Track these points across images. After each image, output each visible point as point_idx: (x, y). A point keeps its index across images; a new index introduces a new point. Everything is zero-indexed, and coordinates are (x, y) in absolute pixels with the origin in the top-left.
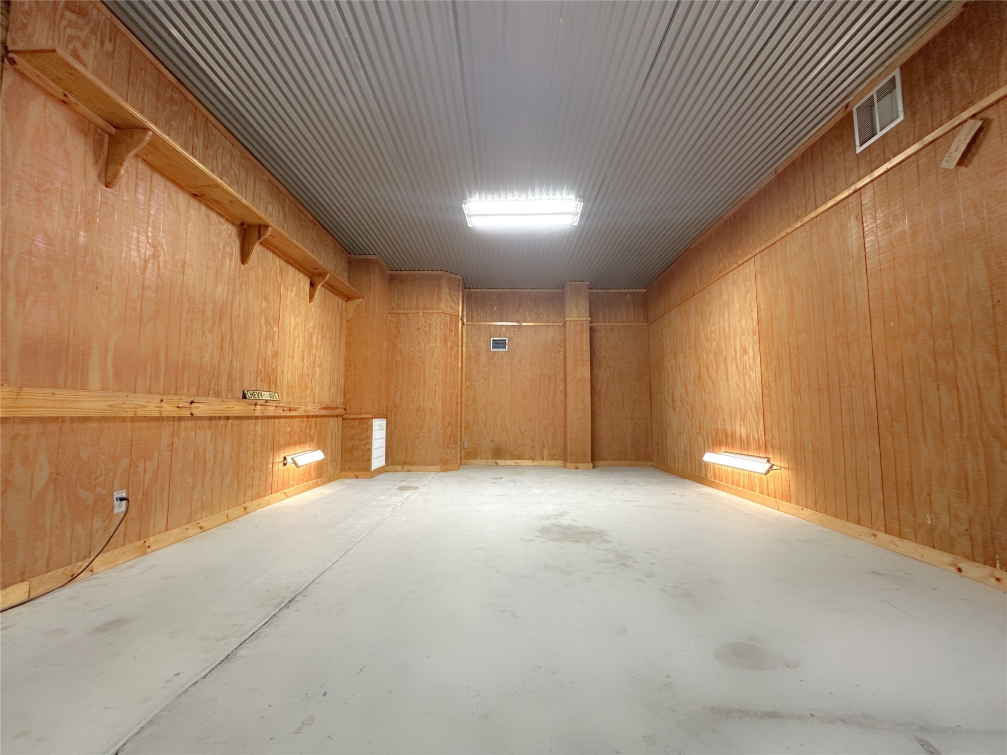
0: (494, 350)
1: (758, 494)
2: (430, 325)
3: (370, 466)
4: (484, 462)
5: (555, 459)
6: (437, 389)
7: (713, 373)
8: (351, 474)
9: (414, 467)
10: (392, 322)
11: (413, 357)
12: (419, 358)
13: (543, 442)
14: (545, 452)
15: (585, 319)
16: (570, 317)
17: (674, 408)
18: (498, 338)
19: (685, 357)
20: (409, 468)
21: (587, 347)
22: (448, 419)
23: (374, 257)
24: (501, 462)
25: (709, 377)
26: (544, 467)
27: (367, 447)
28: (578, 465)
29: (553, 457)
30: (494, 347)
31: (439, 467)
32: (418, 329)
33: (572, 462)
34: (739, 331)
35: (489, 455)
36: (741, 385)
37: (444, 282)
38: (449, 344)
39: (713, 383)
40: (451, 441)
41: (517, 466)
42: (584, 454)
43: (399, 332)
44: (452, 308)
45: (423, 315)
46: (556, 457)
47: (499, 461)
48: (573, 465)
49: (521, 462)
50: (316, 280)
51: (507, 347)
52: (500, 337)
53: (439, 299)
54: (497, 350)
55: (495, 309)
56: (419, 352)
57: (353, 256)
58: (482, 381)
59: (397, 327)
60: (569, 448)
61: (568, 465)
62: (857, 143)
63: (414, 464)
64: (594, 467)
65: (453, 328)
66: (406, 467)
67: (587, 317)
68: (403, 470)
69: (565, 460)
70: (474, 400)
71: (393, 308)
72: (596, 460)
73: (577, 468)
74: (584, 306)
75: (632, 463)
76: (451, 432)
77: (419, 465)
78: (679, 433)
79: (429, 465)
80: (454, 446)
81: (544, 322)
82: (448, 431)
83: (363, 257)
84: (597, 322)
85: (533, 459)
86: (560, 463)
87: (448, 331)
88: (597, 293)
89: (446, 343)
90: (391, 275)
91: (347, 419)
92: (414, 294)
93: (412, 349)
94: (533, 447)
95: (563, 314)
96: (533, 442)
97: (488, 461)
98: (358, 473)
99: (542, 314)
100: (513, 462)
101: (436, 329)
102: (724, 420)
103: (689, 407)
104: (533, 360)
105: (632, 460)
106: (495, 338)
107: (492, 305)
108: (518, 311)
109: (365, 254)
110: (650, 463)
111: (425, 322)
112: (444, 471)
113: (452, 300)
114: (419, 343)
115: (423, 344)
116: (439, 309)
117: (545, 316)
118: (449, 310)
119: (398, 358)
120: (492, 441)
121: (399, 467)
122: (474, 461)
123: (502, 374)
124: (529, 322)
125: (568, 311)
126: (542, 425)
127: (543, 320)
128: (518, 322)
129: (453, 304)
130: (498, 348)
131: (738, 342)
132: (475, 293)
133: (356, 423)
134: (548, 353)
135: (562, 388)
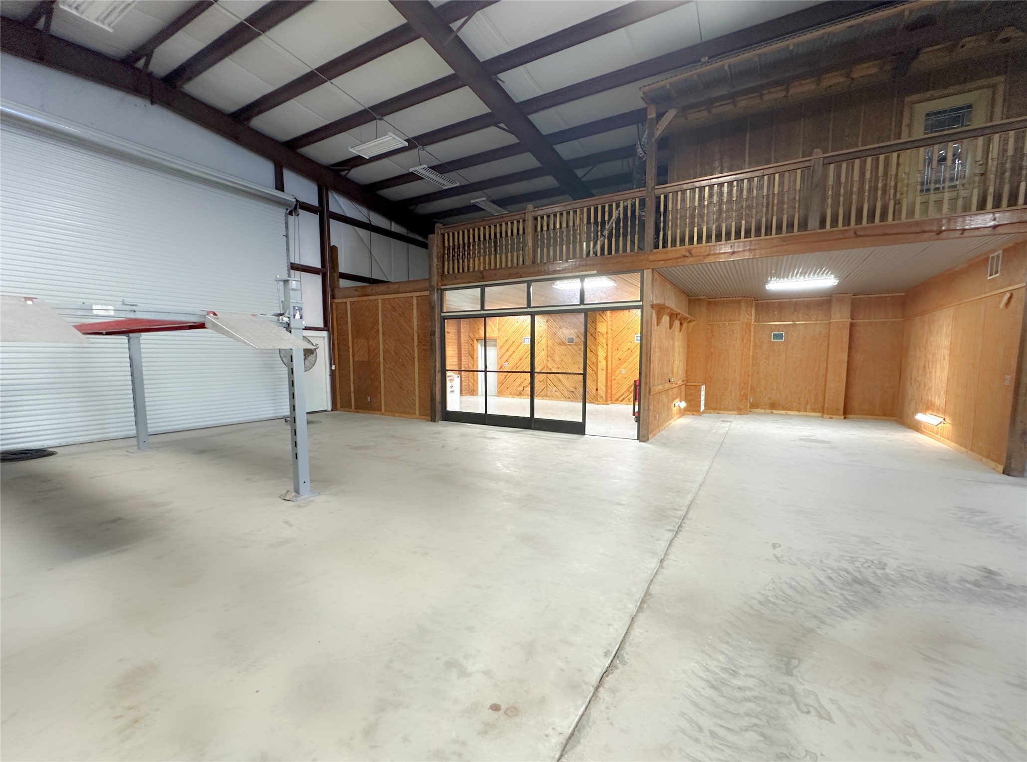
0: (774, 341)
1: (939, 437)
2: (733, 331)
3: (700, 410)
4: (763, 411)
5: (816, 412)
6: (736, 368)
7: (930, 366)
8: (690, 413)
9: (721, 412)
10: (709, 329)
11: (722, 350)
12: (726, 350)
13: (807, 401)
14: (808, 407)
15: (846, 320)
16: (834, 319)
17: (911, 384)
18: (777, 333)
19: (920, 351)
20: (718, 412)
21: (846, 339)
22: (742, 385)
23: (703, 297)
24: (775, 411)
25: (929, 369)
26: (807, 416)
27: (699, 400)
28: (832, 416)
29: (814, 410)
30: (773, 339)
31: (736, 413)
32: (726, 333)
33: (828, 414)
34: (943, 346)
35: (767, 407)
36: (941, 377)
37: (743, 304)
38: (745, 341)
39: (930, 372)
40: (744, 398)
41: (787, 415)
42: (838, 410)
43: (713, 335)
44: (747, 319)
45: (729, 325)
46: (816, 411)
47: (773, 411)
48: (828, 416)
49: (790, 412)
50: (683, 322)
51: (783, 338)
52: (779, 332)
53: (739, 315)
54: (776, 340)
55: (776, 313)
56: (725, 347)
57: (691, 298)
58: (764, 360)
59: (712, 332)
60: (826, 405)
61: (825, 416)
62: (989, 274)
63: (721, 410)
64: (845, 418)
65: (748, 331)
66: (716, 411)
67: (848, 319)
68: (714, 413)
69: (823, 413)
70: (758, 373)
71: (710, 321)
72: (849, 414)
73: (832, 418)
74: (847, 310)
75: (879, 417)
76: (744, 392)
77: (724, 410)
78: (912, 400)
79: (730, 411)
80: (746, 401)
81: (813, 321)
82: (742, 393)
83: (697, 298)
84: (858, 319)
85: (799, 411)
86: (819, 414)
87: (744, 334)
88: (860, 298)
89: (743, 341)
90: (709, 302)
91: (688, 385)
92: (723, 312)
93: (721, 345)
94: (799, 404)
95: (829, 316)
96: (799, 400)
97: (767, 410)
98: (694, 413)
99: (812, 315)
100: (784, 412)
101: (737, 333)
102: (932, 396)
103: (918, 384)
104: (803, 347)
105: (878, 415)
106: (775, 333)
107: (773, 311)
108: (793, 314)
109: (698, 296)
110: (894, 418)
111: (730, 329)
112: (739, 414)
113: (748, 314)
114: (726, 341)
115: (728, 342)
116: (739, 321)
117: (815, 317)
118: (746, 320)
119: (712, 350)
120: (769, 398)
121: (712, 411)
122: (757, 410)
123: (779, 356)
124: (802, 321)
125: (833, 315)
126: (807, 389)
127: (813, 320)
128: (793, 321)
129: (747, 316)
130: (777, 339)
131: (943, 352)
132: (761, 303)
133: (693, 387)
134: (815, 342)
135: (825, 365)
